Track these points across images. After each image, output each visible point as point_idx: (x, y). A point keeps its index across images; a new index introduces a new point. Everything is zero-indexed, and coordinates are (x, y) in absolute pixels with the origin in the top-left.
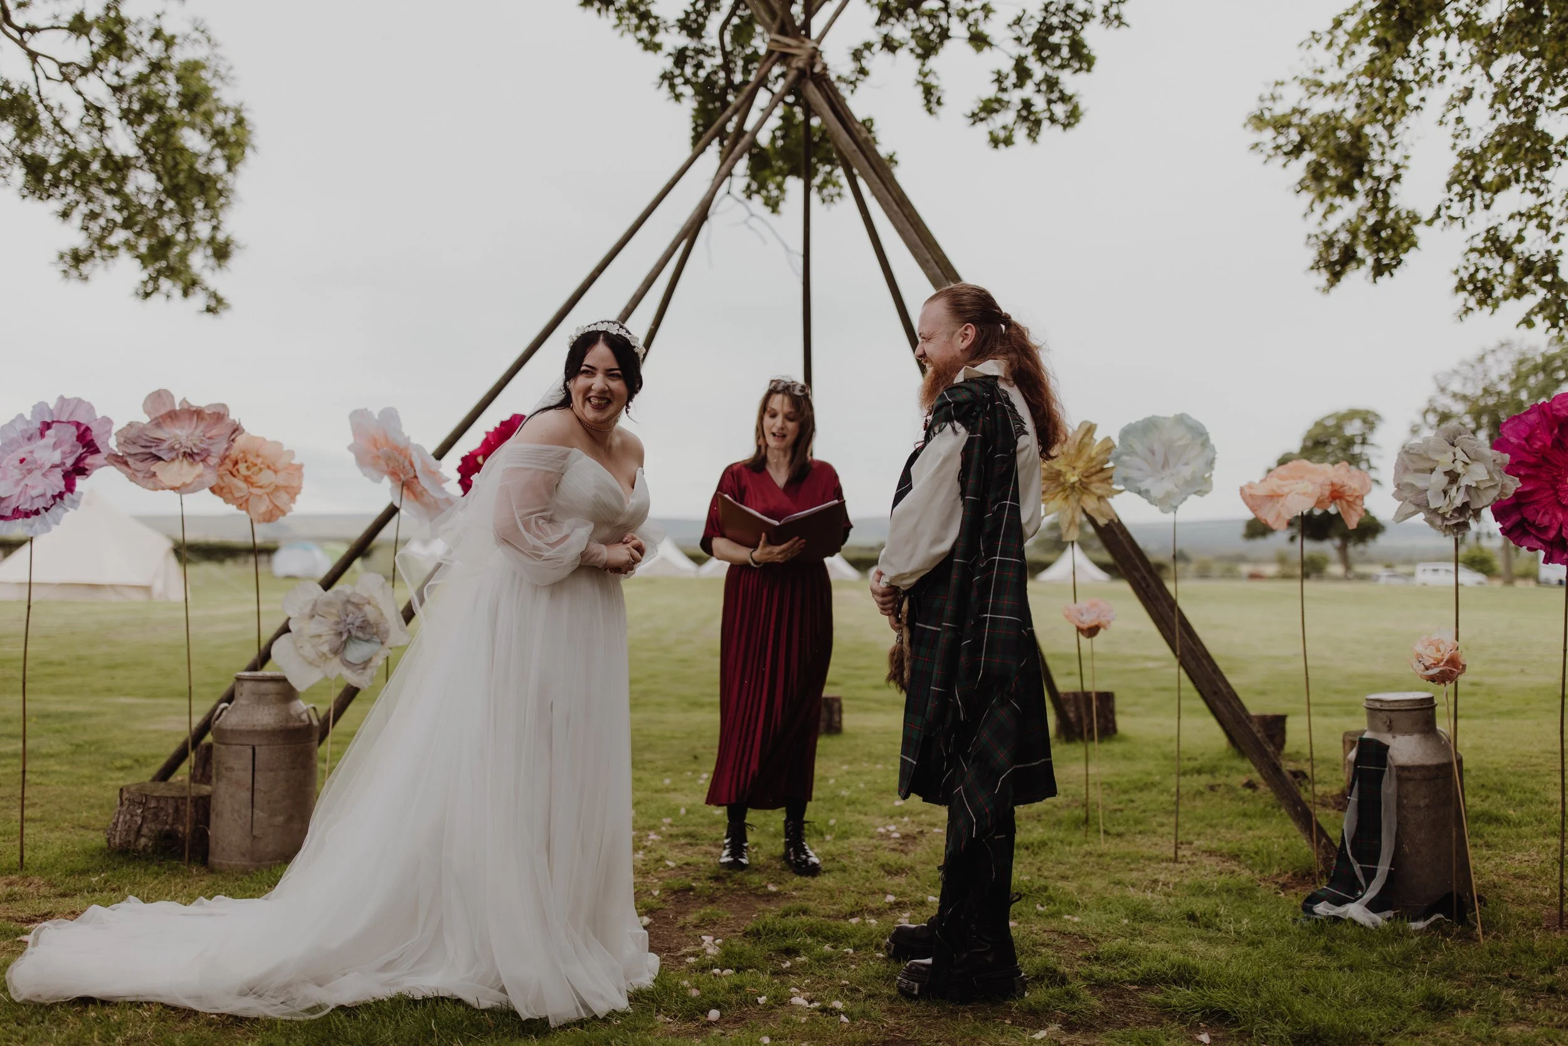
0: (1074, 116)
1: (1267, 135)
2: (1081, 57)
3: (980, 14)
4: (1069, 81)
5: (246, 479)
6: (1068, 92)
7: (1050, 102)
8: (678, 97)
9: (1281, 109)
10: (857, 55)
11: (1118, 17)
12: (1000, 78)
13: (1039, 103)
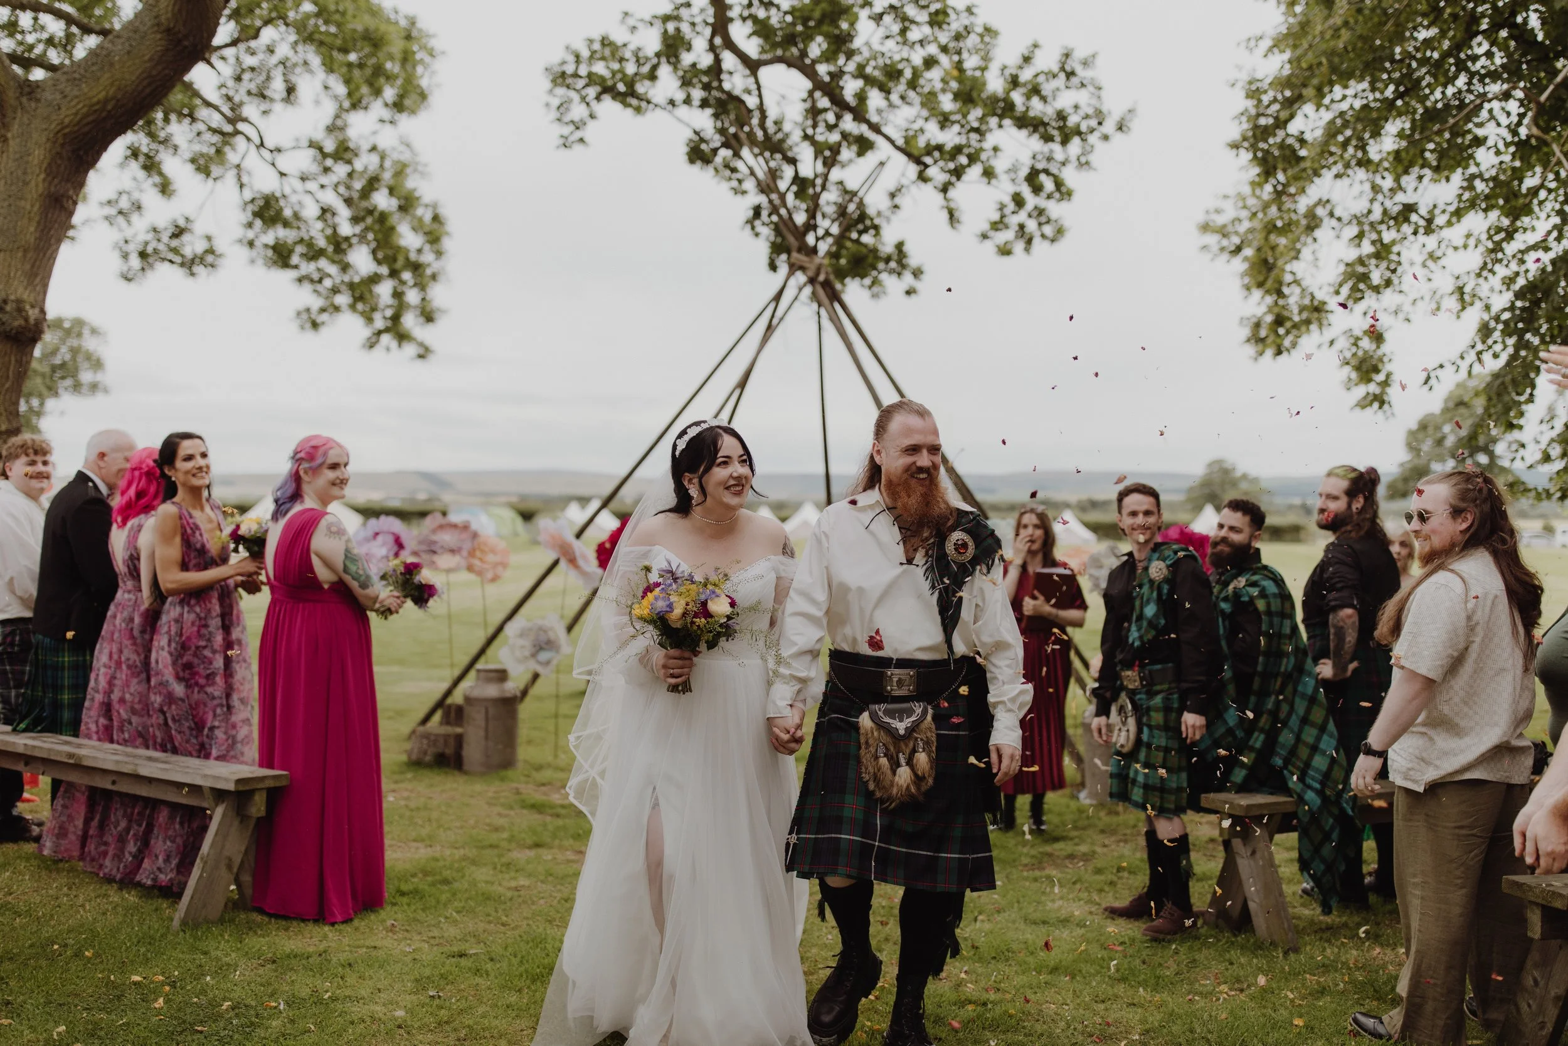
0: (1060, 232)
1: (1212, 240)
2: (1062, 191)
3: (992, 153)
4: (1055, 209)
5: (481, 560)
6: (1053, 216)
7: (1040, 224)
8: (757, 235)
9: (1220, 220)
10: (893, 195)
11: (1087, 163)
12: (1002, 207)
13: (1032, 225)
